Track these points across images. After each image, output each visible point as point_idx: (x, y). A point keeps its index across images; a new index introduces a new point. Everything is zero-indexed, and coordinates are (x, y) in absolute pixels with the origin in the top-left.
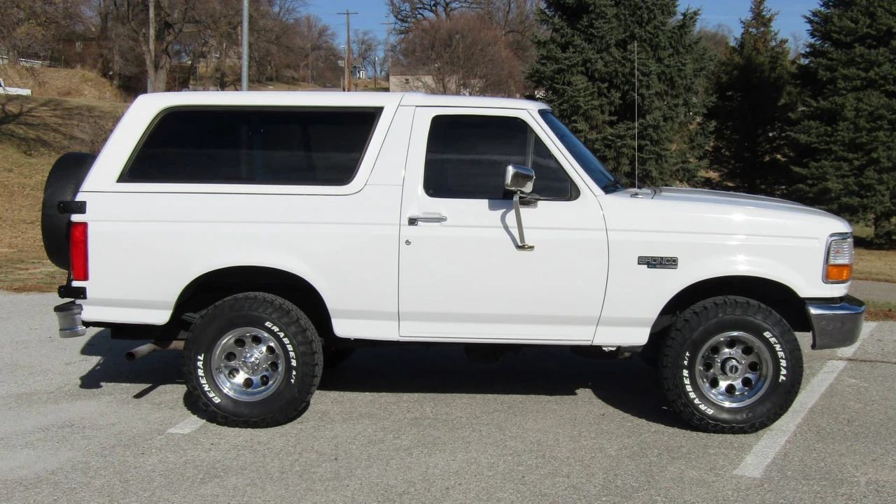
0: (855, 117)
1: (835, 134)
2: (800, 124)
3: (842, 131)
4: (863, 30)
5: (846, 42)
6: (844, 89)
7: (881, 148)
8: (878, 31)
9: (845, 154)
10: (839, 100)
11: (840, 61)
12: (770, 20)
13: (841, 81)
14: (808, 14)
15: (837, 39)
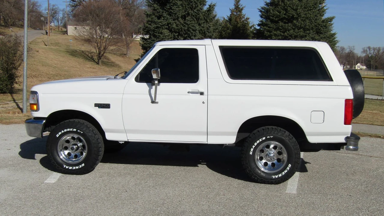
4: (282, 16)
5: (276, 21)
8: (289, 16)
11: (273, 28)
12: (242, 9)
13: (273, 36)
14: (260, 8)
15: (272, 19)
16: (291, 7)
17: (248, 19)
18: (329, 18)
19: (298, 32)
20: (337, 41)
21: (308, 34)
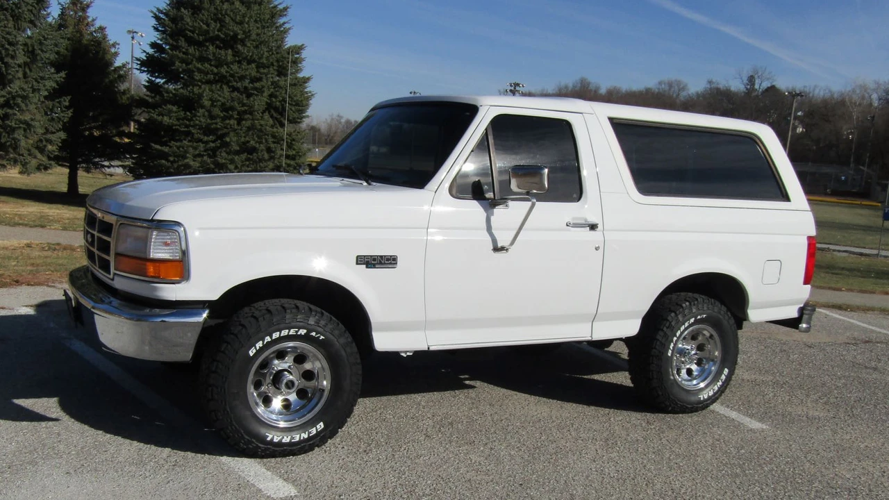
0: (210, 106)
1: (194, 119)
2: (161, 107)
3: (199, 117)
4: (214, 32)
5: (199, 41)
6: (200, 81)
7: (232, 134)
8: (226, 35)
9: (202, 137)
10: (196, 89)
11: (193, 56)
12: (88, 6)
13: (196, 73)
14: (155, 10)
15: (191, 37)
16: (230, 17)
17: (102, 29)
18: (295, 47)
19: (247, 69)
20: (310, 92)
21: (266, 76)
